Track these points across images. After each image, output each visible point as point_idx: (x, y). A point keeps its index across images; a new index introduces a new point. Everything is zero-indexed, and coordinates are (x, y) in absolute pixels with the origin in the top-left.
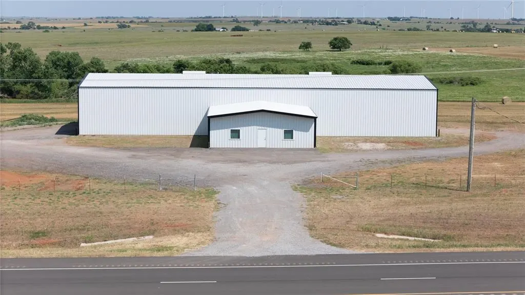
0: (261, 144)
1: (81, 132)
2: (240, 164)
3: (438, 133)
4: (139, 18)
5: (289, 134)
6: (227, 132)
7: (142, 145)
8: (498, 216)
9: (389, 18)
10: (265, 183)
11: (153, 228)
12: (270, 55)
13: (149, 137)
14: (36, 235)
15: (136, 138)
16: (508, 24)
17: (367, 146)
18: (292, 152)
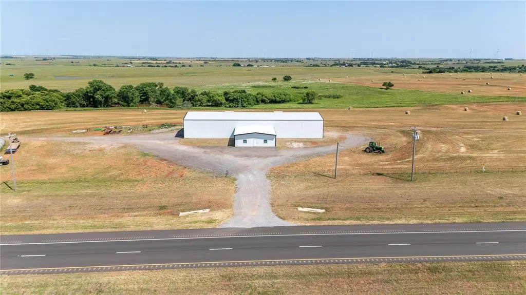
0: (255, 145)
1: (185, 137)
2: (246, 158)
3: (324, 137)
4: (212, 58)
5: (266, 141)
6: (242, 141)
7: (209, 145)
8: (347, 197)
9: (307, 59)
10: (255, 172)
11: (209, 204)
12: (261, 83)
13: (212, 139)
14: (162, 208)
15: (206, 140)
16: (352, 61)
17: (295, 145)
18: (267, 150)
